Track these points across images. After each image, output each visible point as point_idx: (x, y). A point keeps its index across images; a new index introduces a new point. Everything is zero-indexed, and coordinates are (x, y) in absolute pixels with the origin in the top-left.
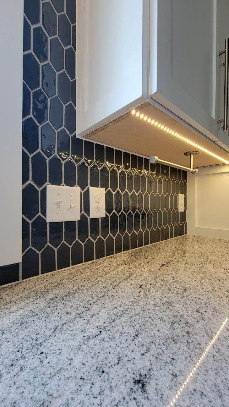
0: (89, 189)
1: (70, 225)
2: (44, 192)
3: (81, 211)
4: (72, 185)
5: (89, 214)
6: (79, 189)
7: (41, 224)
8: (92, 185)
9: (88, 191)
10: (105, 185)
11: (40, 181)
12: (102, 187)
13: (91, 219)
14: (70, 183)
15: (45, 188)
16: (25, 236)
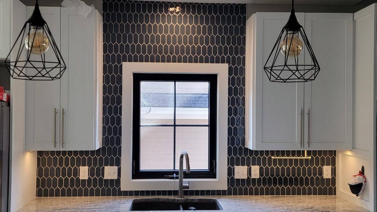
0: (251, 166)
1: (243, 180)
2: (234, 168)
3: (248, 175)
4: (244, 165)
5: (251, 176)
6: (246, 167)
7: (233, 179)
8: (252, 165)
9: (251, 167)
10: (259, 164)
11: (233, 165)
12: (257, 165)
13: (252, 179)
14: (243, 165)
15: (234, 167)
16: (228, 183)
